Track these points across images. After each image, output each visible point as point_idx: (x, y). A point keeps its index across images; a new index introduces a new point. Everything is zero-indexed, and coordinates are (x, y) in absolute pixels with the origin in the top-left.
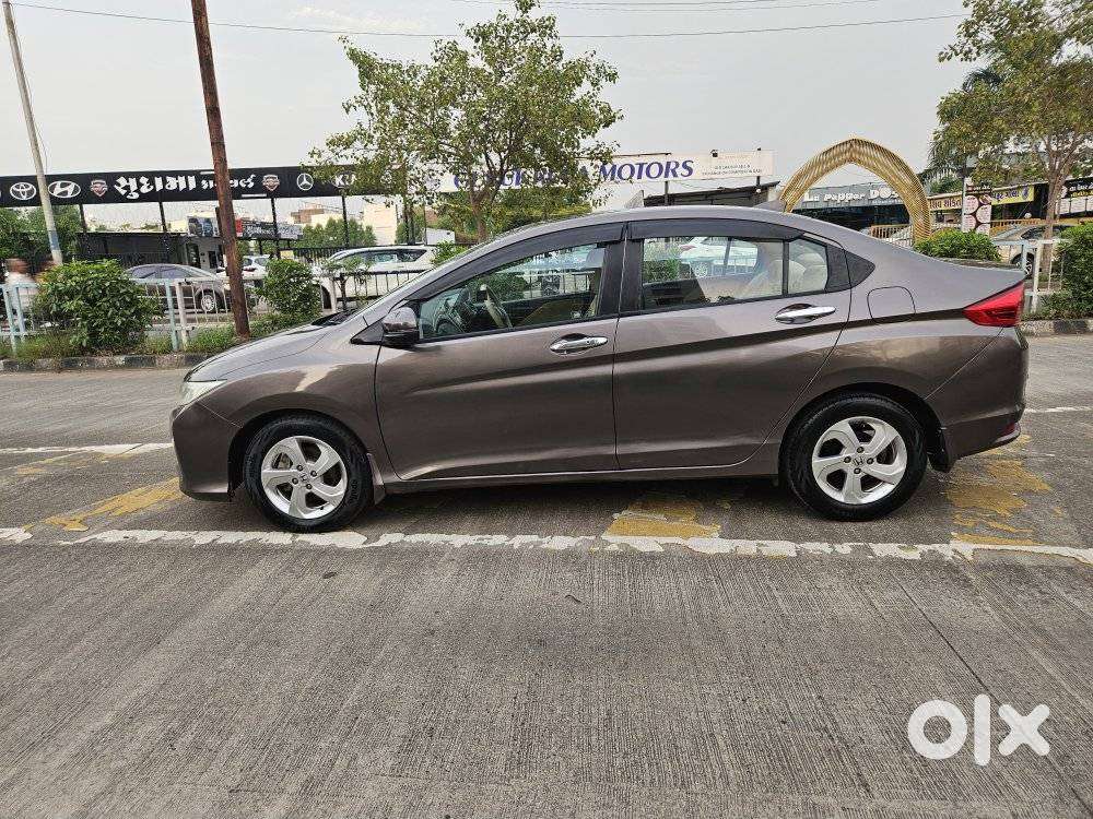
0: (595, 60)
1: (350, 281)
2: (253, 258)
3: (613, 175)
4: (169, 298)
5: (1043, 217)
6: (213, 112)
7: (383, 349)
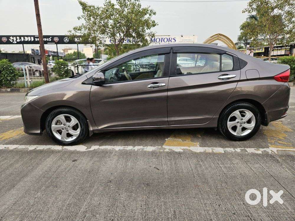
0: (150, 9)
1: (80, 67)
2: (51, 61)
3: (154, 41)
4: (24, 72)
5: (268, 56)
6: (38, 15)
7: (93, 86)
